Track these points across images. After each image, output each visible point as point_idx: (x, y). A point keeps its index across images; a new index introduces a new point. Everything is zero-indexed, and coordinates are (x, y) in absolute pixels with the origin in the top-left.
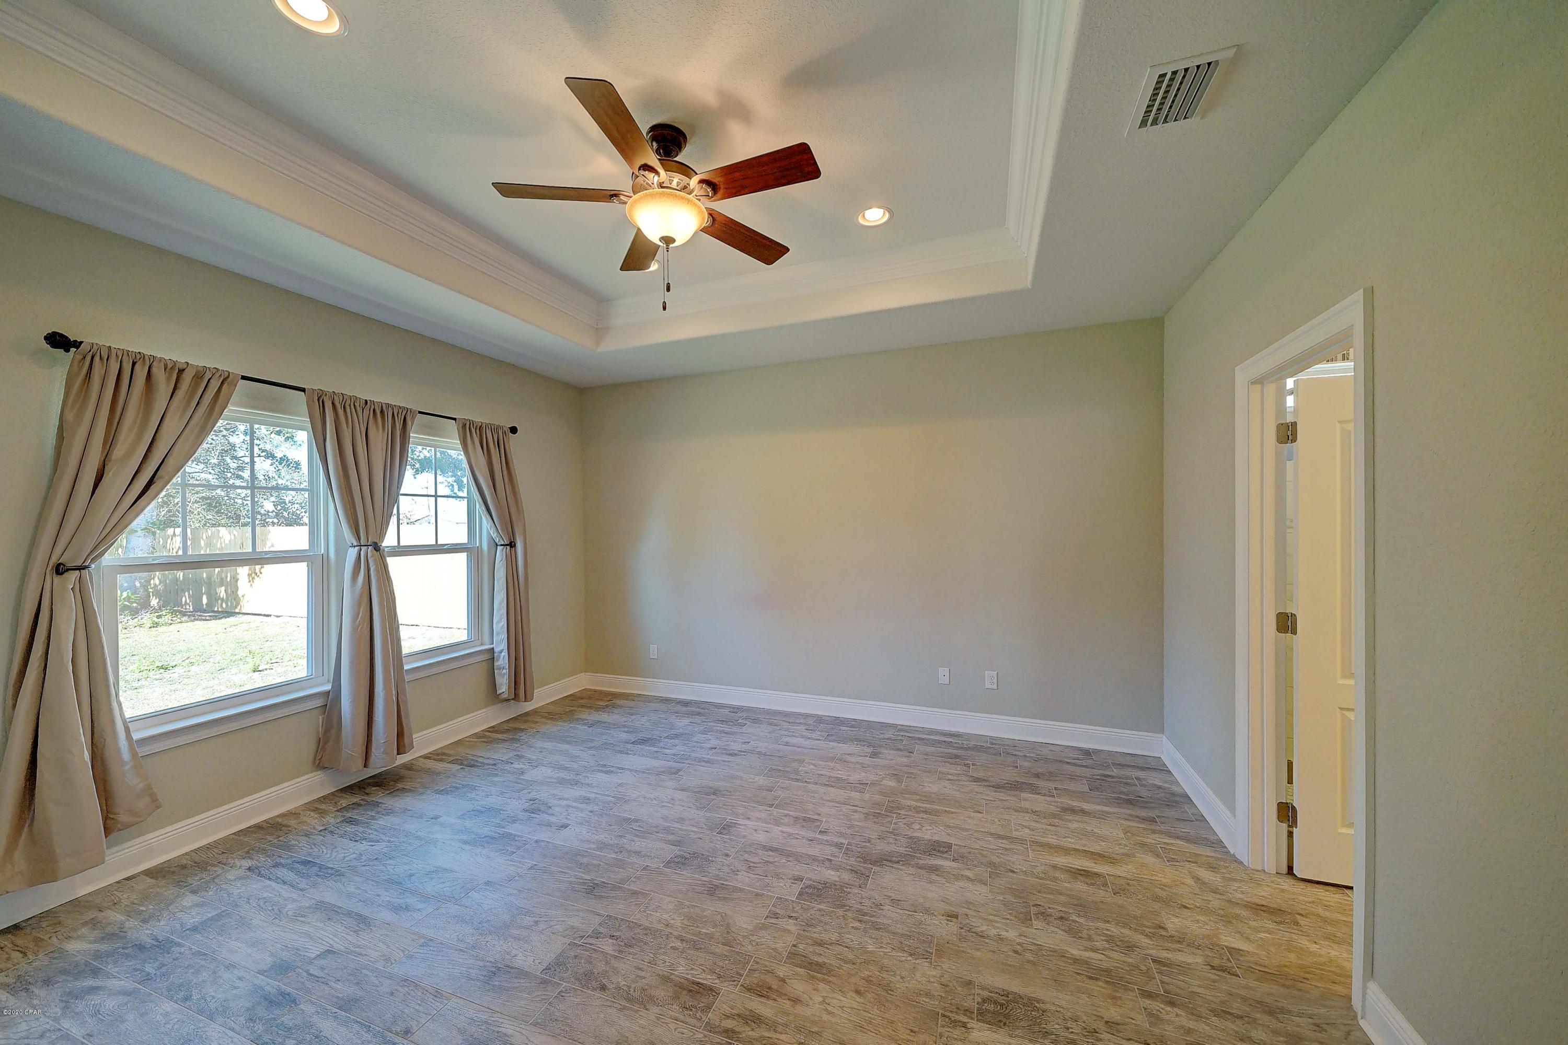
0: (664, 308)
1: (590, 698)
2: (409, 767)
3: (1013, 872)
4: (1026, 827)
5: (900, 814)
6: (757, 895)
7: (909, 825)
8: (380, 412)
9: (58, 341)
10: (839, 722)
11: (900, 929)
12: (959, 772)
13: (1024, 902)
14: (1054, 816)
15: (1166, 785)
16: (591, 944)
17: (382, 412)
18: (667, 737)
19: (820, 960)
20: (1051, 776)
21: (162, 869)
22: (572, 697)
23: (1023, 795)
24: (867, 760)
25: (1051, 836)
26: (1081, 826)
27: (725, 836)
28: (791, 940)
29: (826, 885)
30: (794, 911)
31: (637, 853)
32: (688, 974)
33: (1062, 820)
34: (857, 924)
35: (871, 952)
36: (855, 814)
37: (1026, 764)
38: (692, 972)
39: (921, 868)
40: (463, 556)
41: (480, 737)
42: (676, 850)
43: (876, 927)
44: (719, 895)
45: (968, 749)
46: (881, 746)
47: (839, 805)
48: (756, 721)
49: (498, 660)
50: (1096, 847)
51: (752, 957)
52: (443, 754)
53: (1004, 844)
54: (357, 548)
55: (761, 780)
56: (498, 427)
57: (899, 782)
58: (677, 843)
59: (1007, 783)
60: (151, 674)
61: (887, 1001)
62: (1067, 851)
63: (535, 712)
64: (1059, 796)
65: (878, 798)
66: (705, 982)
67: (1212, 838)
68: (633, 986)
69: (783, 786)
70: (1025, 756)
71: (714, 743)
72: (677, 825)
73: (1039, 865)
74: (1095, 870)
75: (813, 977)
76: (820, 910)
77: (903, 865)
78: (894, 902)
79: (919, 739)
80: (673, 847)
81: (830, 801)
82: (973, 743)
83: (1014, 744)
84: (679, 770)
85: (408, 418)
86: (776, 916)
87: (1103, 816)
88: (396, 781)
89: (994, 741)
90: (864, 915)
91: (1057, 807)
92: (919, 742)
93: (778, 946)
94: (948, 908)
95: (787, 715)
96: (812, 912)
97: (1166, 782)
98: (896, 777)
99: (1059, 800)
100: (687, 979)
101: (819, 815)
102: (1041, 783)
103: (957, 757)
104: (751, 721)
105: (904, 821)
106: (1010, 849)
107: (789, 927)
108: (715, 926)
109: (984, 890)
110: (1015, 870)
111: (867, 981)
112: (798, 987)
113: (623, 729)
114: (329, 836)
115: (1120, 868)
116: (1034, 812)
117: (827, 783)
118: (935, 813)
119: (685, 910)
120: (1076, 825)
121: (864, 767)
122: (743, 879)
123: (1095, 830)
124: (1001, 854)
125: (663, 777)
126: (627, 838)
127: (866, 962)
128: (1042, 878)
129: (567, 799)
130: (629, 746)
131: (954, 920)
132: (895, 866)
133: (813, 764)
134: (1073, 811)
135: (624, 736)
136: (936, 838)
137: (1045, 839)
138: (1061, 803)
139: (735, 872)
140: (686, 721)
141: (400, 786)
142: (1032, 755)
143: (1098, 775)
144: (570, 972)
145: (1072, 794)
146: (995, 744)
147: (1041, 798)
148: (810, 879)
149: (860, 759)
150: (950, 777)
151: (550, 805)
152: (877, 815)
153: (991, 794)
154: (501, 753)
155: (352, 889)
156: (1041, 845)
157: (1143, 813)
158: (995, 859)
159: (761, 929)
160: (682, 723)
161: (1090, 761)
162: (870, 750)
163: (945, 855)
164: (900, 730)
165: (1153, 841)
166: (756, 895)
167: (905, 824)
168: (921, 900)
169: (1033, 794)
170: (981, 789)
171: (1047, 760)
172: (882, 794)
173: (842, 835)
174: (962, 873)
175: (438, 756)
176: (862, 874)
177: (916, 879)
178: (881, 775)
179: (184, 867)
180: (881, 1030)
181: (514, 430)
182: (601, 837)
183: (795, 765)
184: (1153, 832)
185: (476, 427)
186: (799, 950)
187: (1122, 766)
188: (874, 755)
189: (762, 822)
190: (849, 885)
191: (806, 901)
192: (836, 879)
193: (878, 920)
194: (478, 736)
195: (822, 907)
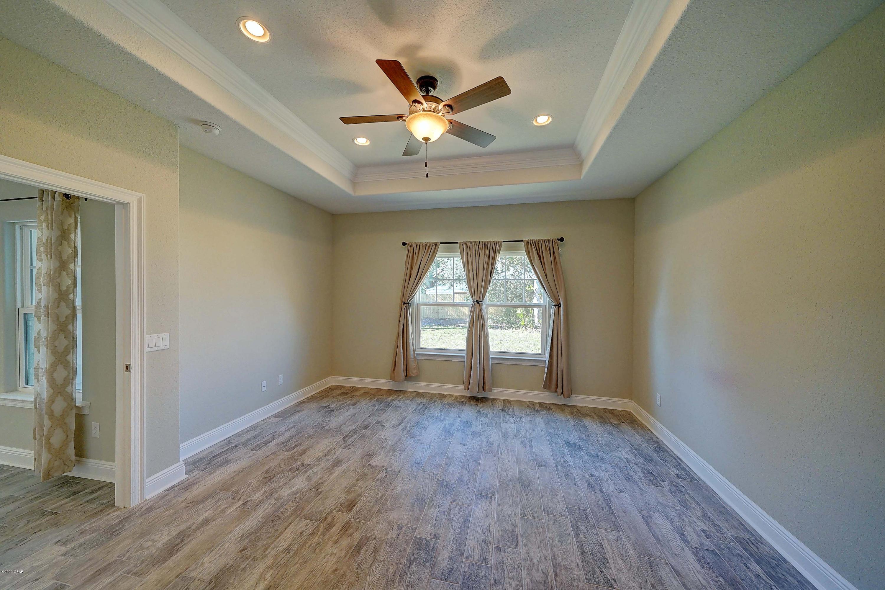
0: (427, 176)
2: (491, 399)
8: (485, 245)
9: (404, 244)
18: (589, 453)
19: (363, 551)
27: (475, 496)
28: (380, 536)
29: (432, 553)
30: (404, 536)
31: (448, 469)
32: (361, 501)
35: (366, 578)
42: (454, 481)
43: (390, 583)
44: (416, 503)
51: (369, 521)
52: (510, 402)
56: (550, 240)
58: (460, 480)
61: (326, 586)
63: (573, 407)
71: (605, 474)
75: (350, 548)
76: (406, 549)
84: (545, 466)
85: (497, 246)
86: (400, 528)
90: (401, 574)
93: (376, 531)
96: (404, 545)
100: (358, 502)
107: (390, 534)
108: (392, 505)
111: (343, 575)
112: (345, 542)
122: (431, 511)
126: (460, 463)
127: (358, 575)
130: (561, 443)
135: (573, 438)
141: (479, 404)
148: (436, 543)
159: (390, 522)
166: (418, 518)
175: (506, 402)
176: (449, 576)
180: (307, 581)
181: (562, 240)
185: (534, 243)
186: (372, 541)
190: (433, 567)
191: (414, 541)
192: (440, 558)
193: (396, 585)
194: (533, 404)
195: (408, 550)
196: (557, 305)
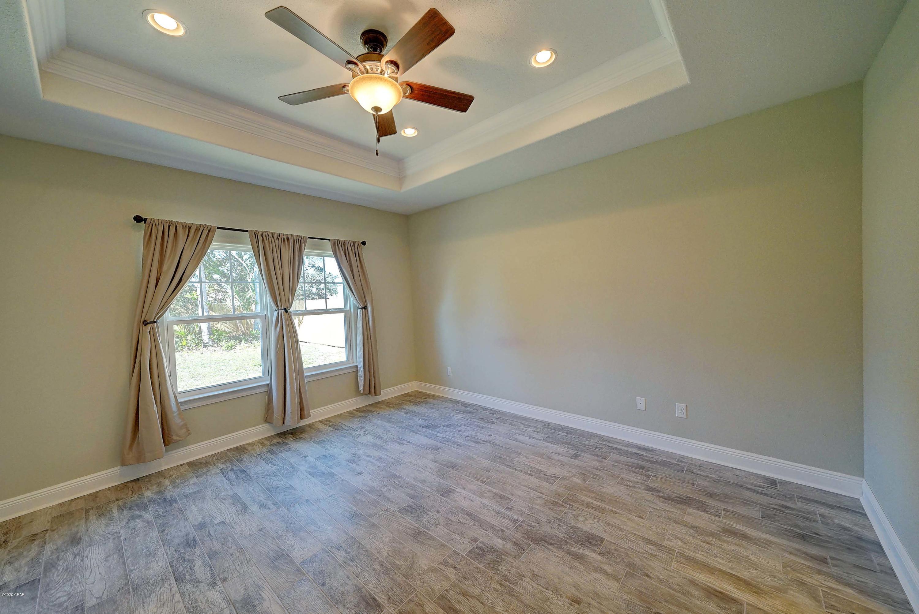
0: (377, 154)
1: (415, 396)
2: (310, 426)
3: (648, 576)
4: (679, 539)
5: (572, 506)
6: (443, 545)
7: (576, 517)
8: (287, 239)
9: (138, 219)
10: (560, 428)
11: (528, 600)
12: (638, 480)
13: (647, 607)
14: (712, 535)
15: (855, 528)
16: (333, 553)
17: (288, 239)
18: (443, 426)
20: (724, 498)
21: (194, 463)
22: (407, 395)
23: (690, 510)
24: (566, 460)
25: (700, 553)
26: (738, 549)
27: (443, 498)
28: (446, 585)
29: (492, 550)
30: (460, 564)
31: (388, 499)
32: (372, 590)
33: (719, 540)
34: (498, 587)
36: (538, 499)
37: (705, 483)
38: (375, 589)
39: (569, 554)
40: (342, 315)
41: (350, 414)
42: (411, 502)
43: (511, 593)
44: (419, 539)
45: (656, 462)
46: (583, 451)
47: (530, 490)
48: (503, 421)
49: (359, 372)
50: (745, 574)
51: (416, 590)
52: (329, 421)
53: (652, 549)
54: (277, 311)
55: (486, 463)
56: (354, 242)
57: (584, 480)
58: (412, 497)
59: (678, 497)
60: (255, 367)
62: (711, 570)
63: (383, 402)
64: (725, 517)
65: (561, 490)
66: (379, 599)
67: (895, 595)
68: (339, 588)
69: (498, 469)
70: (706, 476)
71: (470, 433)
72: (420, 485)
73: (677, 576)
74: (734, 595)
76: (477, 568)
77: (556, 548)
78: (535, 576)
79: (617, 449)
80: (410, 499)
81: (525, 486)
82: (661, 458)
83: (701, 465)
84: (439, 448)
85: (302, 242)
86: (446, 564)
87: (767, 544)
88: (301, 433)
89: (681, 459)
90: (506, 581)
91: (719, 527)
92: (615, 451)
93: (436, 587)
94: (576, 593)
95: (525, 419)
96: (471, 567)
97: (856, 525)
98: (584, 477)
99: (725, 521)
100: (370, 594)
101: (512, 495)
102: (711, 502)
103: (641, 467)
104: (501, 421)
105: (574, 512)
106: (655, 556)
107: (450, 575)
108: (405, 561)
109: (614, 585)
110: (651, 576)
113: (422, 417)
114: (259, 459)
115: (763, 600)
116: (693, 527)
117: (529, 472)
118: (602, 510)
119: (394, 544)
120: (732, 547)
121: (562, 464)
122: (439, 532)
123: (752, 557)
124: (646, 558)
125: (428, 451)
126: (388, 487)
128: (675, 590)
129: (371, 457)
130: (420, 428)
131: (577, 606)
132: (550, 547)
133: (526, 457)
134: (734, 533)
135: (421, 422)
136: (594, 532)
137: (694, 554)
138: (725, 523)
139: (436, 525)
140: (459, 416)
141: (301, 436)
142: (714, 476)
143: (775, 505)
144: (312, 569)
145: (740, 518)
146: (682, 462)
147: (705, 515)
148: (481, 542)
149: (561, 458)
150: (628, 483)
151: (361, 459)
152: (555, 503)
153: (660, 504)
154: (355, 424)
155: (251, 490)
156: (688, 559)
157: (814, 551)
158: (637, 561)
159: (432, 571)
160: (457, 417)
161: (773, 491)
162: (572, 452)
163: (594, 548)
164: (604, 440)
165: (815, 582)
166: (441, 545)
167: (573, 515)
168: (557, 580)
169: (699, 510)
170: (651, 498)
171: (727, 483)
172: (566, 487)
173: (521, 513)
174: (602, 566)
175: (326, 422)
176: (521, 548)
177: (560, 562)
178: (572, 473)
179: (201, 463)
181: (364, 243)
182: (374, 484)
183: (513, 455)
184: (820, 572)
185: (341, 244)
186: (448, 595)
187: (808, 500)
188: (575, 457)
189: (472, 493)
190: (507, 554)
191: (471, 558)
192: (501, 547)
193: (516, 588)
194: (350, 413)
195: (480, 566)
196: (363, 308)
